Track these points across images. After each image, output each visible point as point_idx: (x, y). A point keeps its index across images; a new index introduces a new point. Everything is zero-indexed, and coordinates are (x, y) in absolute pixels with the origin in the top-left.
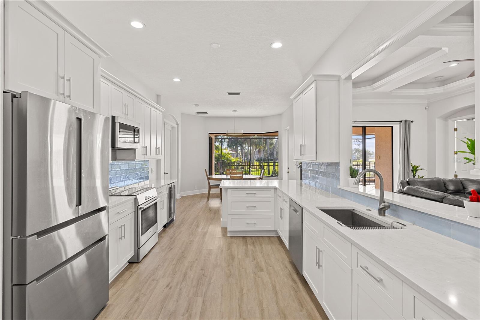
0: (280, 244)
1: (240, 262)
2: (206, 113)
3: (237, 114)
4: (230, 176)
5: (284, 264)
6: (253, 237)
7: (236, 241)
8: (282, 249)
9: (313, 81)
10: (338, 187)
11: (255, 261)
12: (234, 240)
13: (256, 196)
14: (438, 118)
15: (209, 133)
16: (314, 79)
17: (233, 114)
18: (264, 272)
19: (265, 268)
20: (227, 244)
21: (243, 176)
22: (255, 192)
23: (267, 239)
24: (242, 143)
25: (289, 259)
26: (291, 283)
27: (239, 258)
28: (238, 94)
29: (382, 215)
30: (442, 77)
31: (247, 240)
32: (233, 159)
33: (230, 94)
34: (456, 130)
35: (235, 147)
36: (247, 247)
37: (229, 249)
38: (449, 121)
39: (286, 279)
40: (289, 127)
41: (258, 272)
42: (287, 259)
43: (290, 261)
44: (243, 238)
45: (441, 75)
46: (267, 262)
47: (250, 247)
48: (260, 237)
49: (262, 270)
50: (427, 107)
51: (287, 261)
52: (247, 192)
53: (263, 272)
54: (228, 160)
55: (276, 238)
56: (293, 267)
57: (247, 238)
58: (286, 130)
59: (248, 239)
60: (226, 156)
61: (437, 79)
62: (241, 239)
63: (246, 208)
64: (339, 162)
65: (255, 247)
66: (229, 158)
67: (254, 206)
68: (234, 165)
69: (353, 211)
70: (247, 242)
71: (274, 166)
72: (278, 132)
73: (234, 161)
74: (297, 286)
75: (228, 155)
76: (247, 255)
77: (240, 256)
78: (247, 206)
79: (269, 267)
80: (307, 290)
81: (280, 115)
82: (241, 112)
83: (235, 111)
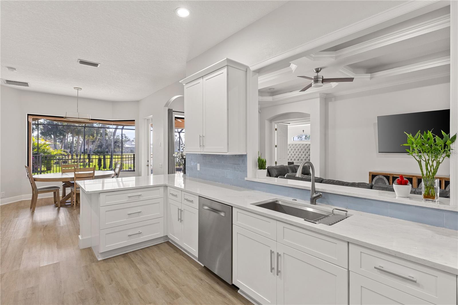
0: (176, 252)
1: (141, 295)
2: (26, 84)
3: (81, 93)
4: (75, 174)
5: (196, 276)
6: (137, 252)
7: (115, 264)
8: (181, 256)
9: (224, 65)
10: (246, 179)
11: (160, 286)
12: (112, 264)
13: (141, 198)
14: (267, 120)
15: (28, 115)
16: (226, 64)
17: (74, 92)
18: (180, 296)
19: (178, 291)
20: (104, 272)
21: (94, 173)
22: (139, 194)
23: (155, 249)
24: (65, 132)
25: (198, 268)
26: (220, 298)
27: (135, 290)
28: (96, 65)
29: (314, 204)
30: (274, 89)
31: (132, 258)
32: (53, 152)
33: (82, 62)
34: (276, 129)
35: (53, 136)
36: (137, 268)
37: (112, 281)
38: (273, 123)
39: (212, 296)
40: (152, 116)
41: (174, 299)
42: (196, 268)
43: (199, 270)
44: (123, 257)
45: (273, 88)
46: (175, 281)
47: (142, 267)
48: (146, 249)
49: (177, 296)
50: (260, 111)
51: (197, 270)
52: (129, 195)
53: (180, 298)
54: (44, 152)
55: (166, 245)
56: (208, 277)
57: (129, 254)
58: (146, 119)
59: (132, 256)
60: (43, 148)
61: (270, 90)
62: (122, 259)
63: (128, 216)
64: (246, 154)
65: (148, 266)
66: (47, 150)
67: (139, 211)
68: (54, 158)
69: (276, 203)
70: (133, 261)
71: (111, 159)
72: (134, 120)
73: (55, 153)
74: (228, 299)
75: (45, 147)
76: (144, 281)
77: (135, 286)
78: (129, 213)
79: (183, 287)
80: (240, 301)
81: (137, 102)
82: (87, 91)
83: (78, 89)
